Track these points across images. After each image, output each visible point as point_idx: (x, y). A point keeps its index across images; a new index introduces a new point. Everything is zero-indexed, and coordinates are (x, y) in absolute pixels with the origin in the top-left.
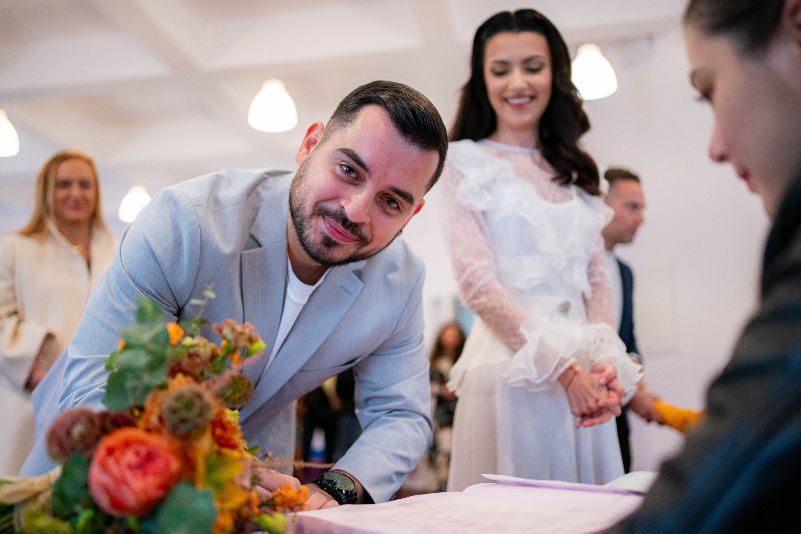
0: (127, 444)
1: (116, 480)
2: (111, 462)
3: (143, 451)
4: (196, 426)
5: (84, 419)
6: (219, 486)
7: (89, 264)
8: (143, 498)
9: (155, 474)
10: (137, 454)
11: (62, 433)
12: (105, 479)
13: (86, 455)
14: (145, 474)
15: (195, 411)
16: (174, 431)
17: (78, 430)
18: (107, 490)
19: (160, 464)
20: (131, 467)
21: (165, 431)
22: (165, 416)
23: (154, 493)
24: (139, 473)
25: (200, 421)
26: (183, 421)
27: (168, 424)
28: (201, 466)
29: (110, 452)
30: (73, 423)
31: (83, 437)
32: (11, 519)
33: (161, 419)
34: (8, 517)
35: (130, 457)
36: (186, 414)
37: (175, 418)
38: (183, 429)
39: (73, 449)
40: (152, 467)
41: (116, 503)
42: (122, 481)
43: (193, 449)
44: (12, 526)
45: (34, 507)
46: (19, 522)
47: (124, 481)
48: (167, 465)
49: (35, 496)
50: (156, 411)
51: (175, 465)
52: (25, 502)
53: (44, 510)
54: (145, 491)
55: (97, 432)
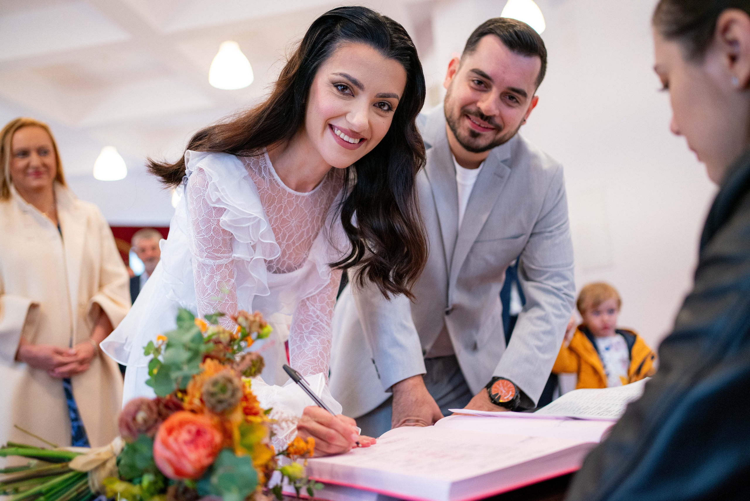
0: (181, 424)
1: (176, 454)
2: (171, 440)
3: (194, 429)
4: (230, 405)
5: (144, 407)
6: (250, 448)
7: (59, 228)
8: (198, 466)
9: (204, 447)
10: (189, 432)
11: (129, 419)
12: (168, 454)
13: (149, 435)
14: (197, 447)
15: (228, 394)
16: (213, 410)
17: (141, 416)
18: (170, 462)
19: (208, 437)
20: (186, 443)
21: (206, 411)
22: (205, 398)
23: (206, 461)
24: (192, 447)
25: (233, 401)
26: (220, 402)
27: (208, 405)
28: (236, 435)
29: (170, 431)
30: (137, 411)
31: (145, 421)
32: (87, 483)
33: (201, 400)
34: (84, 481)
35: (184, 436)
36: (221, 397)
37: (213, 400)
38: (220, 408)
39: (139, 431)
40: (201, 441)
41: (179, 472)
42: (180, 455)
43: (229, 421)
44: (88, 488)
45: (104, 473)
46: (93, 484)
47: (184, 455)
48: (213, 439)
49: (104, 464)
50: (198, 395)
51: (218, 438)
52: (97, 469)
53: (111, 474)
54: (199, 461)
55: (155, 416)
